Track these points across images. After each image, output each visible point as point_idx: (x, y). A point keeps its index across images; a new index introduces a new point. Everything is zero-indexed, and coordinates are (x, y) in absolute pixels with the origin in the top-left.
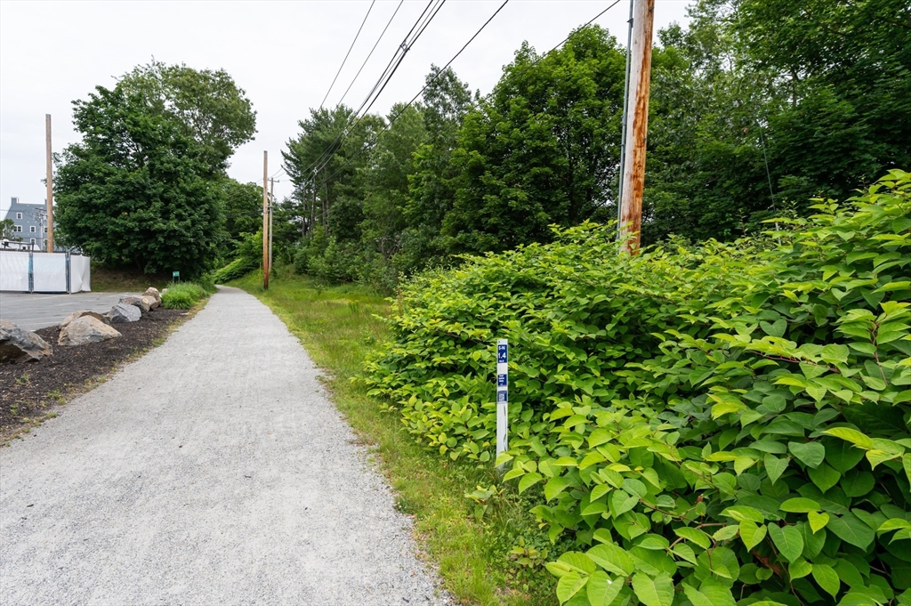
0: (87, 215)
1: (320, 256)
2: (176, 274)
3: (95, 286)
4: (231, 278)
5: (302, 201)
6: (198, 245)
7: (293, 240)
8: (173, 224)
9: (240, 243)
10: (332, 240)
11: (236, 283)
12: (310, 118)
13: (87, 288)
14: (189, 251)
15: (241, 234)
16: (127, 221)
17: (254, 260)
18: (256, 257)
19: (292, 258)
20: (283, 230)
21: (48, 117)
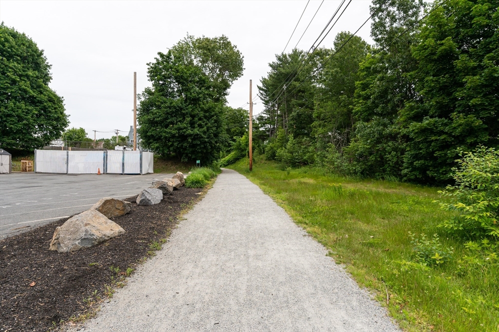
0: (152, 128)
1: (284, 148)
2: (198, 162)
3: (157, 170)
4: (229, 163)
5: (269, 115)
6: (210, 143)
7: (264, 140)
8: (196, 131)
9: (234, 143)
10: (291, 137)
11: (232, 166)
12: (276, 61)
13: (151, 171)
14: (205, 147)
15: (235, 138)
16: (172, 130)
17: (242, 153)
18: (243, 151)
19: (264, 151)
20: (258, 133)
21: (135, 73)
